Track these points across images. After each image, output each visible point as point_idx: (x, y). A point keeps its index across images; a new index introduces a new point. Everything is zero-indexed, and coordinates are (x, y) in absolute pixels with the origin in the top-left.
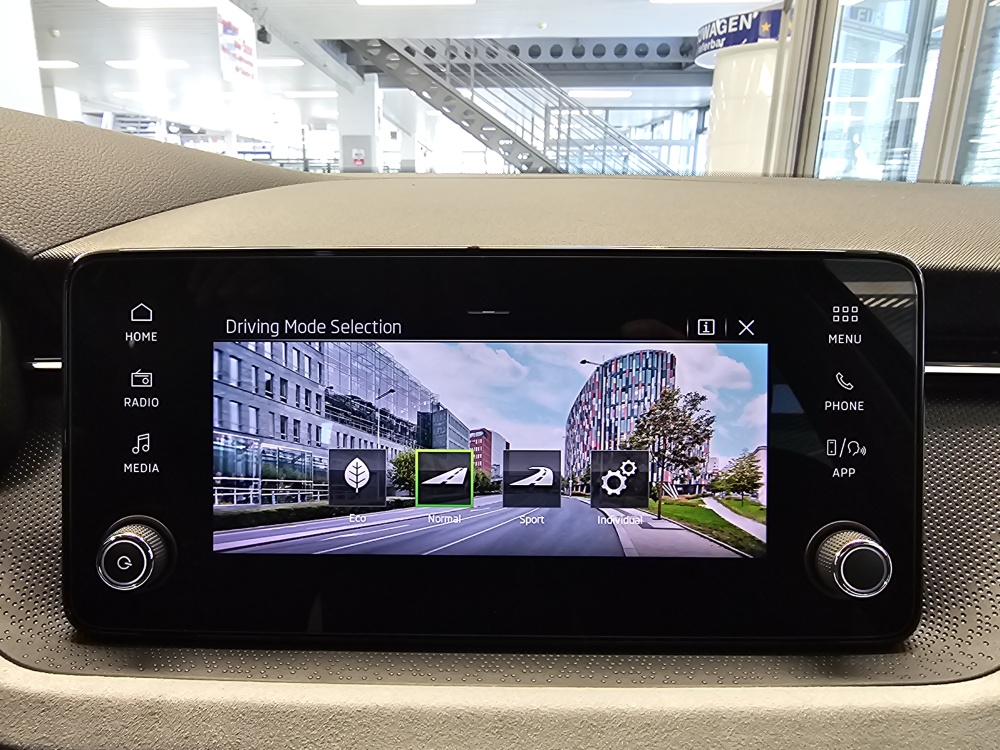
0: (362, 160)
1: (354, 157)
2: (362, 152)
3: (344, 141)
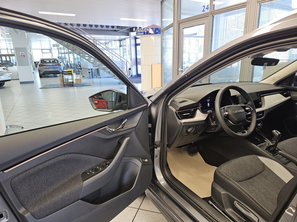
0: (24, 56)
1: (21, 55)
2: (23, 53)
3: (16, 49)
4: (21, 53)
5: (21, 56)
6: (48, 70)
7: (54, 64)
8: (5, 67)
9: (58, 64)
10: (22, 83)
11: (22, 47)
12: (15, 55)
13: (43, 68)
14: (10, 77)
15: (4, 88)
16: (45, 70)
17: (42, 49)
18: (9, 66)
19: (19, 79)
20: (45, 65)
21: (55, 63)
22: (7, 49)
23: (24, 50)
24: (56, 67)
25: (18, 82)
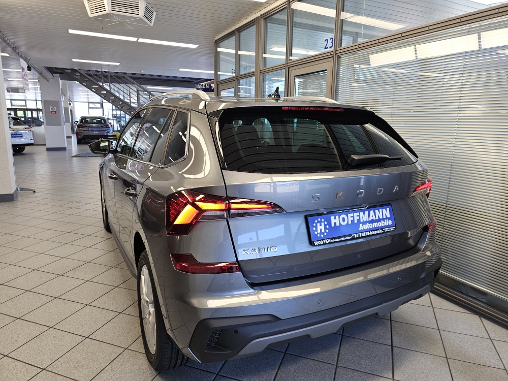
0: (55, 112)
2: (55, 108)
3: (45, 103)
4: (51, 107)
5: (52, 111)
6: (91, 133)
7: (100, 125)
8: (27, 126)
9: (105, 124)
10: (49, 149)
11: (53, 100)
12: (43, 110)
13: (83, 130)
14: (33, 140)
15: (24, 154)
16: (85, 133)
17: (89, 103)
18: (36, 126)
19: (45, 145)
20: (86, 127)
21: (102, 123)
22: (36, 100)
23: (57, 103)
24: (102, 129)
25: (44, 148)
